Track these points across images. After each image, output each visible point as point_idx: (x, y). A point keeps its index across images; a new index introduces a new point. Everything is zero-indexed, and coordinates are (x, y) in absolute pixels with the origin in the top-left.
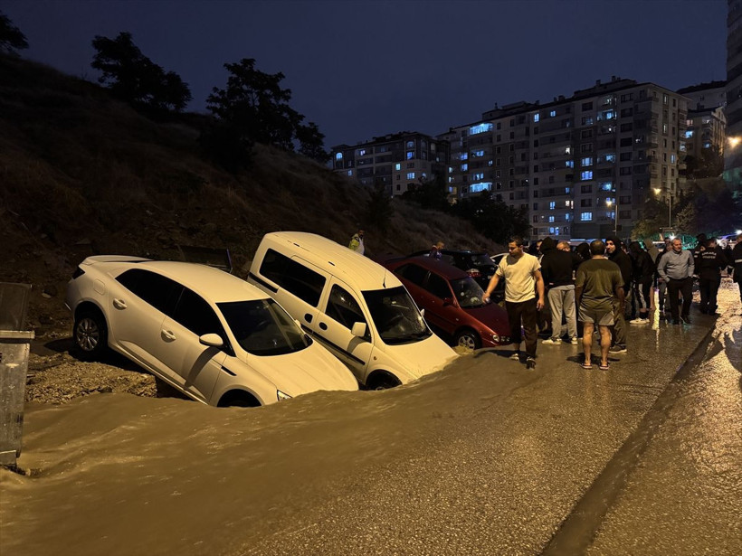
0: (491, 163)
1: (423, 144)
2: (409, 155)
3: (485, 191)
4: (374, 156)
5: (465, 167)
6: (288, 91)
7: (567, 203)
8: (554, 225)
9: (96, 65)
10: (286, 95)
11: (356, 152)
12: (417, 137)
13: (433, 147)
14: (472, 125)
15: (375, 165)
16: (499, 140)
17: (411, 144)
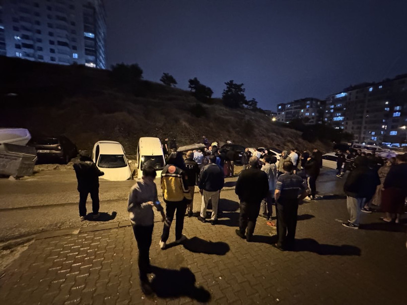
0: (345, 109)
1: (314, 102)
2: (308, 106)
3: (340, 121)
4: (293, 107)
5: (332, 111)
6: (244, 89)
7: (383, 127)
8: (374, 136)
9: (190, 87)
10: (243, 90)
11: (286, 106)
12: (312, 99)
13: (319, 103)
14: (337, 94)
15: (293, 111)
16: (350, 99)
17: (308, 102)
